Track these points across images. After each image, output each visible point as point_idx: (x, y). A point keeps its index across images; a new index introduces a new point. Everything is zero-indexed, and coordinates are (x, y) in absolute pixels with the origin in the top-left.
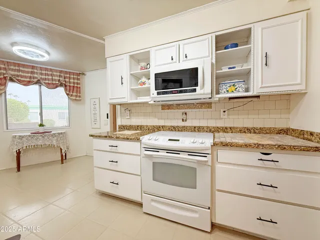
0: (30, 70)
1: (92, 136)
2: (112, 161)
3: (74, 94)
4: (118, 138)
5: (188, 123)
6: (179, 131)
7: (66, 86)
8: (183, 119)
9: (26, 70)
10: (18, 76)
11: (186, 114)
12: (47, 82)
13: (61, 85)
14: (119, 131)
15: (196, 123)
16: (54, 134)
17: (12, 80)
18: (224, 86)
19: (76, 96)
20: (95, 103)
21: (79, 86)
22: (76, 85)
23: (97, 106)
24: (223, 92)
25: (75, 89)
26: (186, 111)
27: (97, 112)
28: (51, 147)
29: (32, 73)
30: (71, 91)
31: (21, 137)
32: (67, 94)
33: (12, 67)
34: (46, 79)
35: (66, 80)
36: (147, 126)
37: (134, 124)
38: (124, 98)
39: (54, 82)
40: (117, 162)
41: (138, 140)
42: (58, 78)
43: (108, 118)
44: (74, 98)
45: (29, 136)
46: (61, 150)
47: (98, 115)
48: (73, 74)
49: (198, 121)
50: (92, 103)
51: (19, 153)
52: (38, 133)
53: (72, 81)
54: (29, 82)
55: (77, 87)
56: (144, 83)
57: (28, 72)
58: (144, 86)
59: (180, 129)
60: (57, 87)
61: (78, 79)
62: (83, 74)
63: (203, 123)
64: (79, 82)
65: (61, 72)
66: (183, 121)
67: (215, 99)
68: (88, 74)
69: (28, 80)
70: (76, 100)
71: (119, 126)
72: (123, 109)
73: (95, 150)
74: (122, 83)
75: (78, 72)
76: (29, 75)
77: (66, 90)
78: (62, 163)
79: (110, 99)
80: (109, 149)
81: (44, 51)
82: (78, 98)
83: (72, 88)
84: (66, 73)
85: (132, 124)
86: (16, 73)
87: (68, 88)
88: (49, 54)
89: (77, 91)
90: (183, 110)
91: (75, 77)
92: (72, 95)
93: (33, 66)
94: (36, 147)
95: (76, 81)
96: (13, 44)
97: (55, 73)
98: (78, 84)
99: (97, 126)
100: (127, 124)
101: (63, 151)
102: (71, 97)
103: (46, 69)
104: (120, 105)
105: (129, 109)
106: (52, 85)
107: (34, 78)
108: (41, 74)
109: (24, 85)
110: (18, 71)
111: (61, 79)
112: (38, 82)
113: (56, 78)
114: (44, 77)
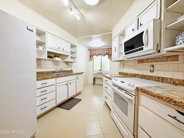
3: (111, 57)
4: (107, 77)
5: (155, 74)
6: (146, 79)
7: (108, 54)
8: (150, 70)
10: (95, 53)
11: (153, 66)
13: (107, 54)
15: (161, 74)
17: (94, 55)
18: (180, 38)
24: (179, 43)
26: (153, 64)
29: (99, 51)
31: (94, 74)
32: (109, 58)
33: (94, 51)
38: (116, 58)
44: (111, 59)
48: (111, 48)
49: (164, 72)
52: (99, 73)
53: (111, 51)
54: (98, 55)
59: (148, 78)
63: (168, 75)
65: (107, 49)
66: (151, 72)
67: (163, 53)
71: (119, 72)
77: (108, 56)
84: (109, 48)
87: (109, 55)
88: (101, 44)
90: (151, 64)
93: (99, 49)
94: (98, 78)
96: (92, 44)
97: (105, 50)
100: (122, 72)
103: (103, 49)
105: (123, 63)
107: (99, 53)
108: (101, 51)
109: (97, 56)
110: (96, 51)
111: (107, 52)
112: (100, 54)
113: (106, 52)
114: (102, 52)
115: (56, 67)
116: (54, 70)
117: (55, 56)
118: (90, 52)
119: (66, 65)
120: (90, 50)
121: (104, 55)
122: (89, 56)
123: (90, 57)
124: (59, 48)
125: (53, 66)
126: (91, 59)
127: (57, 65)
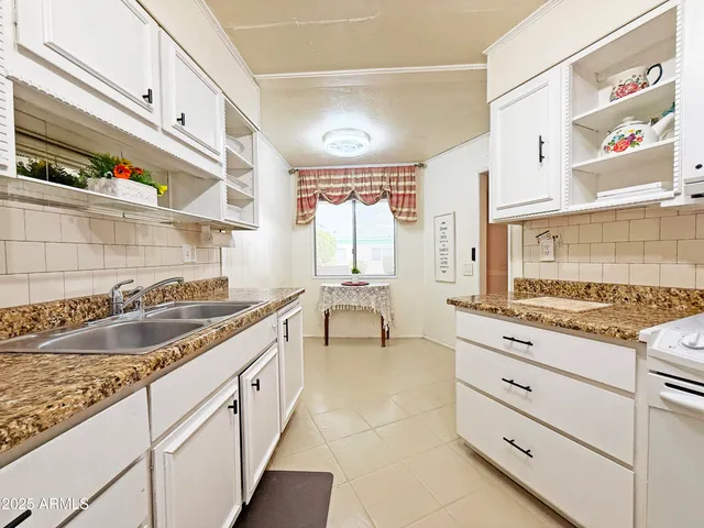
0: (342, 177)
1: (452, 302)
2: (511, 382)
3: (405, 210)
4: (533, 320)
7: (391, 196)
9: (338, 177)
10: (328, 189)
12: (364, 193)
13: (384, 196)
14: (517, 296)
16: (373, 288)
17: (322, 198)
19: (408, 214)
20: (444, 226)
21: (413, 192)
22: (408, 192)
23: (449, 233)
25: (407, 199)
27: (450, 245)
28: (367, 310)
29: (345, 181)
30: (400, 204)
31: (331, 290)
32: (394, 212)
33: (323, 177)
34: (362, 189)
35: (392, 183)
36: (630, 288)
37: (571, 279)
38: (549, 199)
39: (374, 192)
40: (528, 389)
41: (627, 339)
42: (380, 183)
43: (474, 259)
44: (404, 218)
45: (340, 288)
46: (383, 320)
47: (451, 252)
48: (404, 169)
50: (439, 225)
51: (327, 315)
52: (350, 284)
53: (402, 184)
54: (341, 196)
55: (410, 195)
56: (632, 140)
57: (339, 181)
58: (630, 150)
60: (378, 200)
61: (412, 179)
62: (422, 166)
64: (413, 183)
65: (384, 170)
68: (430, 164)
69: (340, 194)
70: (407, 221)
71: (516, 280)
72: (531, 235)
73: (458, 338)
74: (541, 157)
75: (413, 164)
76: (341, 185)
77: (391, 203)
78: (384, 345)
79: (498, 209)
80: (503, 345)
81: (363, 135)
82: (410, 218)
83: (401, 199)
84: (392, 169)
85: (562, 279)
86: (327, 186)
87: (394, 199)
88: (369, 138)
89: (410, 203)
91: (407, 174)
92: (401, 213)
93: (345, 169)
94: (348, 309)
95: (408, 183)
96: (325, 136)
97: (375, 175)
98: (411, 188)
99: (448, 277)
100: (543, 278)
101: (385, 323)
102: (400, 218)
103: (363, 171)
104: (522, 222)
105: (553, 233)
106: (371, 198)
107: (348, 189)
108: (357, 180)
109: (336, 203)
110: (329, 181)
111: (384, 183)
112: (352, 196)
113: (378, 183)
114: (359, 185)
115: (114, 259)
116: (101, 287)
117: (108, 167)
118: (300, 183)
119: (187, 248)
120: (301, 173)
121: (371, 200)
122: (294, 204)
123: (301, 207)
124: (148, 97)
125: (91, 258)
126: (304, 217)
127: (127, 247)
